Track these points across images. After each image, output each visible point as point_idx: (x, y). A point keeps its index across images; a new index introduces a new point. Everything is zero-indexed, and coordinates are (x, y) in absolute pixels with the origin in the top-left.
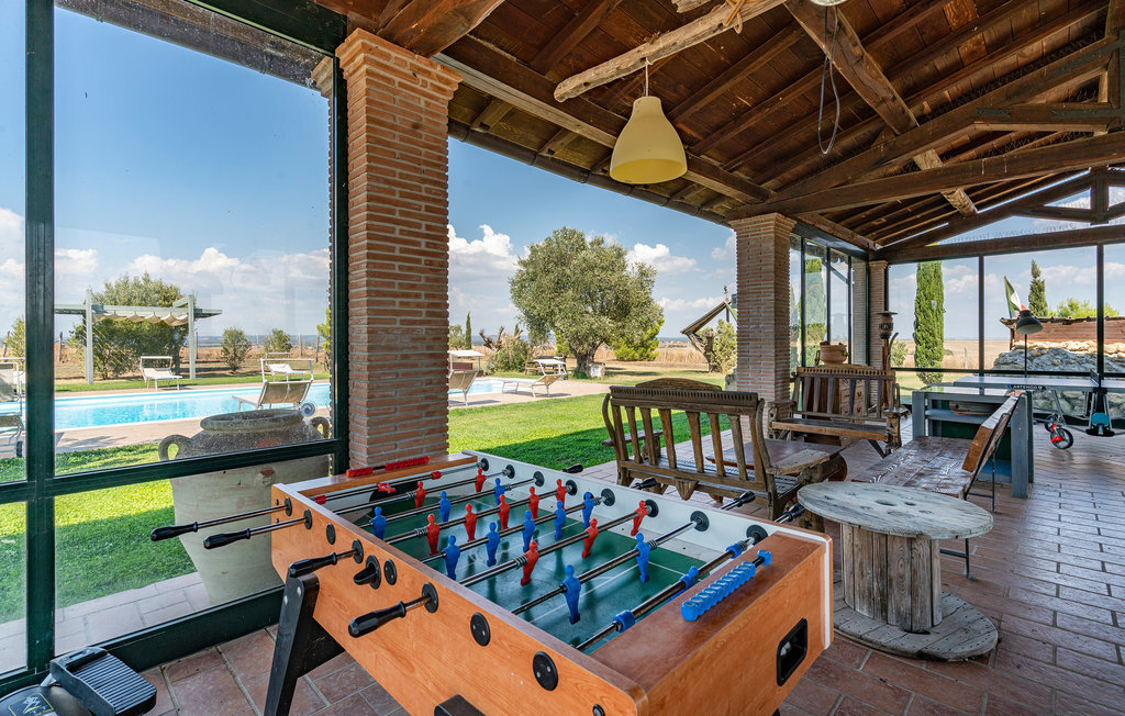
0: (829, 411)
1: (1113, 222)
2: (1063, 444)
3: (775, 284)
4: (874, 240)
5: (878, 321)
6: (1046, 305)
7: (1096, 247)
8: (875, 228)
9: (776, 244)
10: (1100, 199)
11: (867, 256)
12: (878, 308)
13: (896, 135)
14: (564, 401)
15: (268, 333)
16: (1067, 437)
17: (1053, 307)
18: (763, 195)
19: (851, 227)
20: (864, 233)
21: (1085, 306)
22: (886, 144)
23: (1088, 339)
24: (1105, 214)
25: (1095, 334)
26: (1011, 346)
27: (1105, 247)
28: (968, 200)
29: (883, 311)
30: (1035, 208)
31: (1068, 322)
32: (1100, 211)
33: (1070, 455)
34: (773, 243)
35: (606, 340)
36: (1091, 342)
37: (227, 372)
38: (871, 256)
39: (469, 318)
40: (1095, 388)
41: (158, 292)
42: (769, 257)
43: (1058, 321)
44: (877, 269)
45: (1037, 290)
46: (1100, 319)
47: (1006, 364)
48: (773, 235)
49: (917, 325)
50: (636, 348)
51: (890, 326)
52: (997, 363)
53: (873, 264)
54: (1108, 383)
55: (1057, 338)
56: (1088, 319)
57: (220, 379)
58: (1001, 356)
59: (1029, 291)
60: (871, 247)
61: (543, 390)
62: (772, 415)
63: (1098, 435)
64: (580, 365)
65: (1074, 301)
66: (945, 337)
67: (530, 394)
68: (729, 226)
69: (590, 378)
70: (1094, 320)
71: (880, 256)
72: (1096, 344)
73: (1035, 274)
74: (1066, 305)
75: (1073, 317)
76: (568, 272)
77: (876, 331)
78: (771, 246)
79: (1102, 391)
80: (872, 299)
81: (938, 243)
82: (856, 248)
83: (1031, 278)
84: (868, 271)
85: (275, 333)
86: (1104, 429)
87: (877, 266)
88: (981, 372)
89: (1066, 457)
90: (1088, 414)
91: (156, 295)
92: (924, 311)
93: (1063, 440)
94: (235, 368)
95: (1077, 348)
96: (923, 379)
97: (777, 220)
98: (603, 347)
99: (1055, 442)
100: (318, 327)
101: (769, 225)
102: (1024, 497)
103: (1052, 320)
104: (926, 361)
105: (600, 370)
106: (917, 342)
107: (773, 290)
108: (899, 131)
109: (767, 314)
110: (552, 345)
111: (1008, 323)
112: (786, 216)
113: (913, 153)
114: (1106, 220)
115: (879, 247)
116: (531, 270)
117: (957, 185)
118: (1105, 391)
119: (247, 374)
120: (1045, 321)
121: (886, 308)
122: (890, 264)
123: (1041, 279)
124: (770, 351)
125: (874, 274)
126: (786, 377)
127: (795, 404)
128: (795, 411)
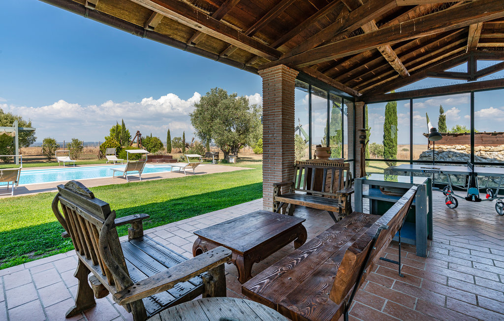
0: (311, 189)
2: (452, 206)
3: (282, 109)
4: (358, 91)
5: (359, 134)
6: (446, 127)
7: (470, 93)
8: (357, 84)
9: (283, 84)
10: (472, 67)
11: (353, 99)
12: (360, 127)
13: (350, 12)
14: (199, 176)
15: (70, 141)
16: (454, 202)
17: (449, 129)
18: (278, 55)
19: (343, 81)
20: (352, 87)
21: (464, 128)
22: (344, 18)
23: (466, 144)
24: (475, 75)
25: (470, 141)
26: (428, 148)
27: (475, 93)
28: (403, 67)
29: (362, 129)
30: (439, 72)
31: (457, 135)
32: (473, 74)
33: (456, 212)
34: (281, 84)
36: (467, 145)
37: (44, 161)
38: (356, 100)
39: (184, 134)
40: (470, 173)
41: (6, 119)
42: (279, 92)
43: (452, 135)
44: (359, 106)
45: (442, 120)
46: (473, 133)
47: (425, 157)
48: (281, 78)
49: (384, 137)
51: (365, 137)
52: (421, 157)
53: (357, 104)
54: (478, 169)
55: (451, 143)
56: (466, 134)
57: (41, 164)
58: (423, 152)
59: (439, 120)
60: (356, 94)
61: (191, 170)
62: (276, 192)
63: (472, 201)
64: (225, 157)
65: (459, 126)
66: (398, 143)
67: (183, 172)
68: (258, 74)
69: (229, 163)
70: (469, 134)
71: (360, 99)
72: (470, 147)
73: (442, 112)
74: (455, 128)
75: (459, 133)
76: (216, 109)
77: (358, 140)
78: (280, 86)
79: (474, 175)
80: (357, 122)
81: (390, 92)
82: (347, 95)
83: (440, 114)
84: (355, 107)
85: (73, 140)
86: (476, 197)
87: (360, 105)
88: (412, 162)
89: (454, 215)
90: (466, 186)
91: (5, 121)
92: (388, 130)
93: (452, 203)
94: (50, 158)
95: (460, 148)
96: (388, 164)
97: (283, 69)
99: (448, 204)
100: (106, 138)
101: (279, 72)
102: (424, 256)
103: (449, 134)
104: (389, 155)
105: (234, 159)
106: (385, 145)
107: (281, 113)
108: (351, 8)
109: (278, 128)
111: (427, 136)
112: (290, 67)
113: (360, 23)
114: (475, 78)
115: (360, 95)
116: (200, 109)
117: (385, 42)
118: (476, 174)
120: (444, 135)
121: (364, 127)
122: (366, 103)
123: (444, 114)
124: (280, 151)
125: (358, 109)
126: (291, 167)
127: (294, 184)
128: (293, 189)
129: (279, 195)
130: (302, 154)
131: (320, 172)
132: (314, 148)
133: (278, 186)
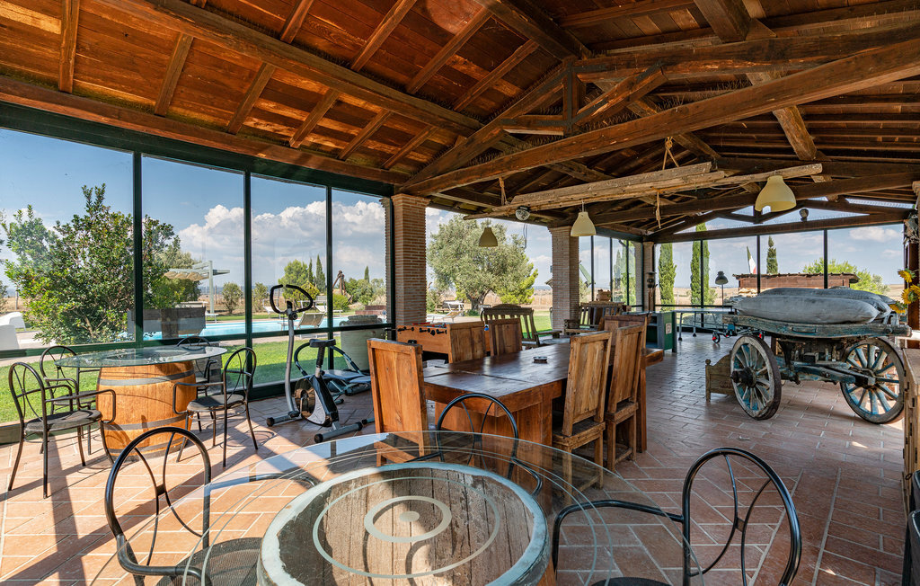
1: (765, 223)
2: (717, 340)
3: (570, 261)
4: (646, 229)
5: (647, 277)
7: (756, 237)
9: (571, 241)
11: (641, 239)
12: (648, 269)
16: (718, 337)
20: (638, 226)
24: (760, 218)
25: (756, 284)
30: (728, 215)
32: (757, 217)
35: (493, 290)
38: (644, 239)
44: (647, 247)
45: (771, 255)
48: (568, 237)
50: (517, 295)
51: (653, 280)
53: (645, 244)
60: (644, 233)
62: (566, 326)
64: (472, 307)
71: (649, 239)
77: (647, 283)
78: (568, 242)
80: (645, 265)
81: (680, 233)
84: (643, 248)
86: (733, 332)
87: (648, 245)
94: (231, 310)
97: (570, 229)
98: (490, 294)
99: (714, 340)
101: (567, 232)
109: (566, 276)
110: (452, 294)
114: (760, 221)
115: (650, 233)
116: (439, 242)
119: (235, 315)
122: (656, 243)
123: (774, 247)
124: (567, 294)
125: (646, 249)
126: (577, 308)
127: (580, 321)
128: (579, 325)
129: (569, 328)
130: (586, 297)
131: (600, 310)
132: (596, 293)
133: (568, 321)
